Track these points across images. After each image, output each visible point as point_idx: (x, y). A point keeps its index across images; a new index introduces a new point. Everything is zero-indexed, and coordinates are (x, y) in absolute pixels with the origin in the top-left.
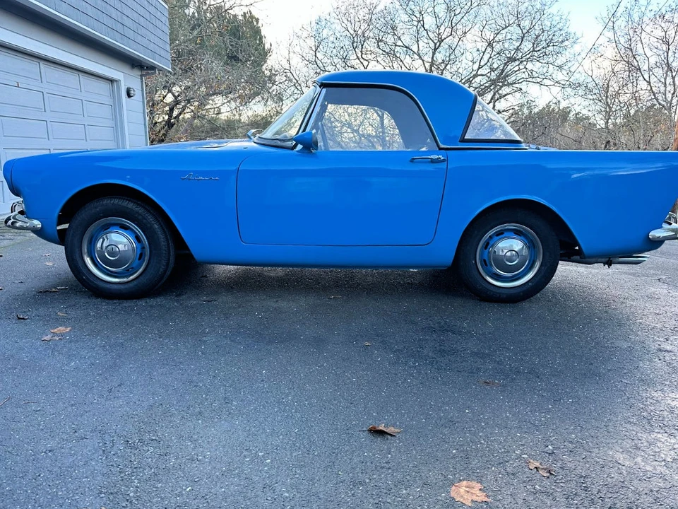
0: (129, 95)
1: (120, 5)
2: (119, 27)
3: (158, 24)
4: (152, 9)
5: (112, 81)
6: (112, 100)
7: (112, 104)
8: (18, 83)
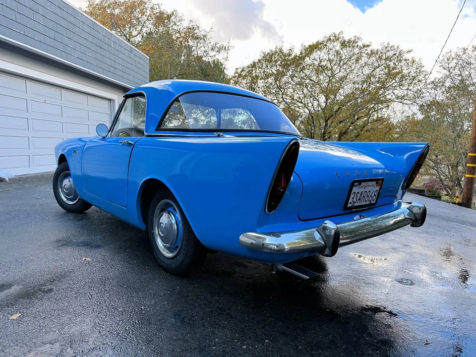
2: (112, 69)
3: (141, 67)
4: (137, 59)
5: (110, 100)
6: (109, 111)
7: (110, 113)
8: (45, 101)
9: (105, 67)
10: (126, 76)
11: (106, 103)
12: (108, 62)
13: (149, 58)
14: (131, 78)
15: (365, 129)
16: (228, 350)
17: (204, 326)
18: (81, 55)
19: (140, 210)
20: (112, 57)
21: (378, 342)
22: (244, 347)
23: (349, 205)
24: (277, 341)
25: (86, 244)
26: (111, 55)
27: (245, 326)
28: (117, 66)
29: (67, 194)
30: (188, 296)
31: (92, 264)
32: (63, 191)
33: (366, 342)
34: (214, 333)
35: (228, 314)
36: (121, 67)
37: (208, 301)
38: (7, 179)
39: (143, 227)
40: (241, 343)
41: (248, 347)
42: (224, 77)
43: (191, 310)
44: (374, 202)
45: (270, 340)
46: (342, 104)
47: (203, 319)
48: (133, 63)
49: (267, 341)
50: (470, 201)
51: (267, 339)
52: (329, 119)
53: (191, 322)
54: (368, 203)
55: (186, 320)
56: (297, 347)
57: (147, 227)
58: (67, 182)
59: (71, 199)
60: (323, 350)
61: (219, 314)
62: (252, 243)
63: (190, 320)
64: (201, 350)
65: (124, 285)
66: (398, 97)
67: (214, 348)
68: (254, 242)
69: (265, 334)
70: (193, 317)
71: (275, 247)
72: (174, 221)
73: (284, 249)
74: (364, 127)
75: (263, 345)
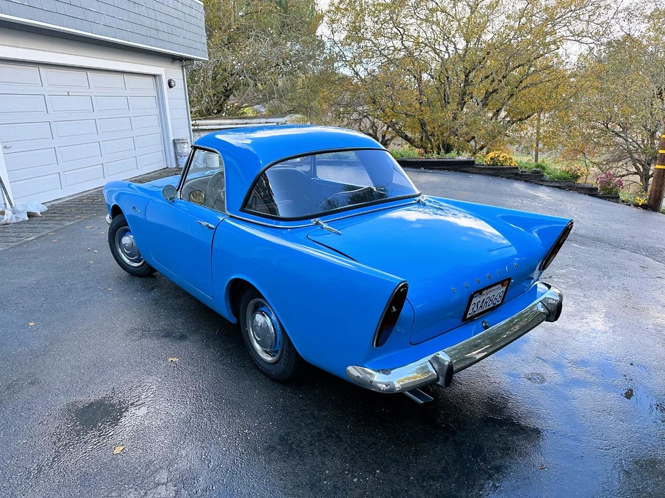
0: (170, 86)
1: (153, 14)
2: (154, 33)
3: (193, 20)
4: (186, 10)
5: (155, 76)
6: (155, 92)
7: (156, 95)
8: (68, 92)
9: (143, 31)
10: (174, 39)
11: (150, 80)
12: (147, 22)
13: (202, 4)
14: (181, 40)
15: (523, 85)
16: (339, 485)
17: (313, 454)
18: (108, 21)
19: (229, 302)
20: (151, 13)
21: (491, 469)
22: (355, 480)
23: (468, 316)
24: (388, 471)
25: (167, 335)
26: (151, 12)
27: (356, 452)
28: (160, 26)
29: (129, 255)
30: (293, 412)
31: (181, 367)
32: (123, 251)
33: (479, 469)
34: (324, 463)
35: (338, 437)
36: (164, 27)
37: (315, 419)
38: (39, 214)
39: (233, 320)
40: (352, 476)
41: (359, 480)
42: (313, 9)
43: (297, 432)
44: (500, 302)
45: (381, 471)
46: (490, 49)
47: (311, 445)
48: (181, 15)
49: (378, 471)
50: (659, 201)
51: (377, 469)
52: (470, 72)
53: (299, 449)
54: (492, 306)
55: (294, 446)
56: (409, 477)
57: (239, 321)
58: (127, 240)
59: (136, 259)
60: (434, 480)
61: (328, 437)
62: (358, 377)
63: (298, 446)
64: (313, 486)
65: (222, 399)
66: (573, 33)
67: (325, 482)
68: (361, 376)
69: (376, 463)
70: (301, 442)
71: (384, 386)
72: (269, 324)
73: (394, 388)
74: (521, 82)
75: (374, 476)
